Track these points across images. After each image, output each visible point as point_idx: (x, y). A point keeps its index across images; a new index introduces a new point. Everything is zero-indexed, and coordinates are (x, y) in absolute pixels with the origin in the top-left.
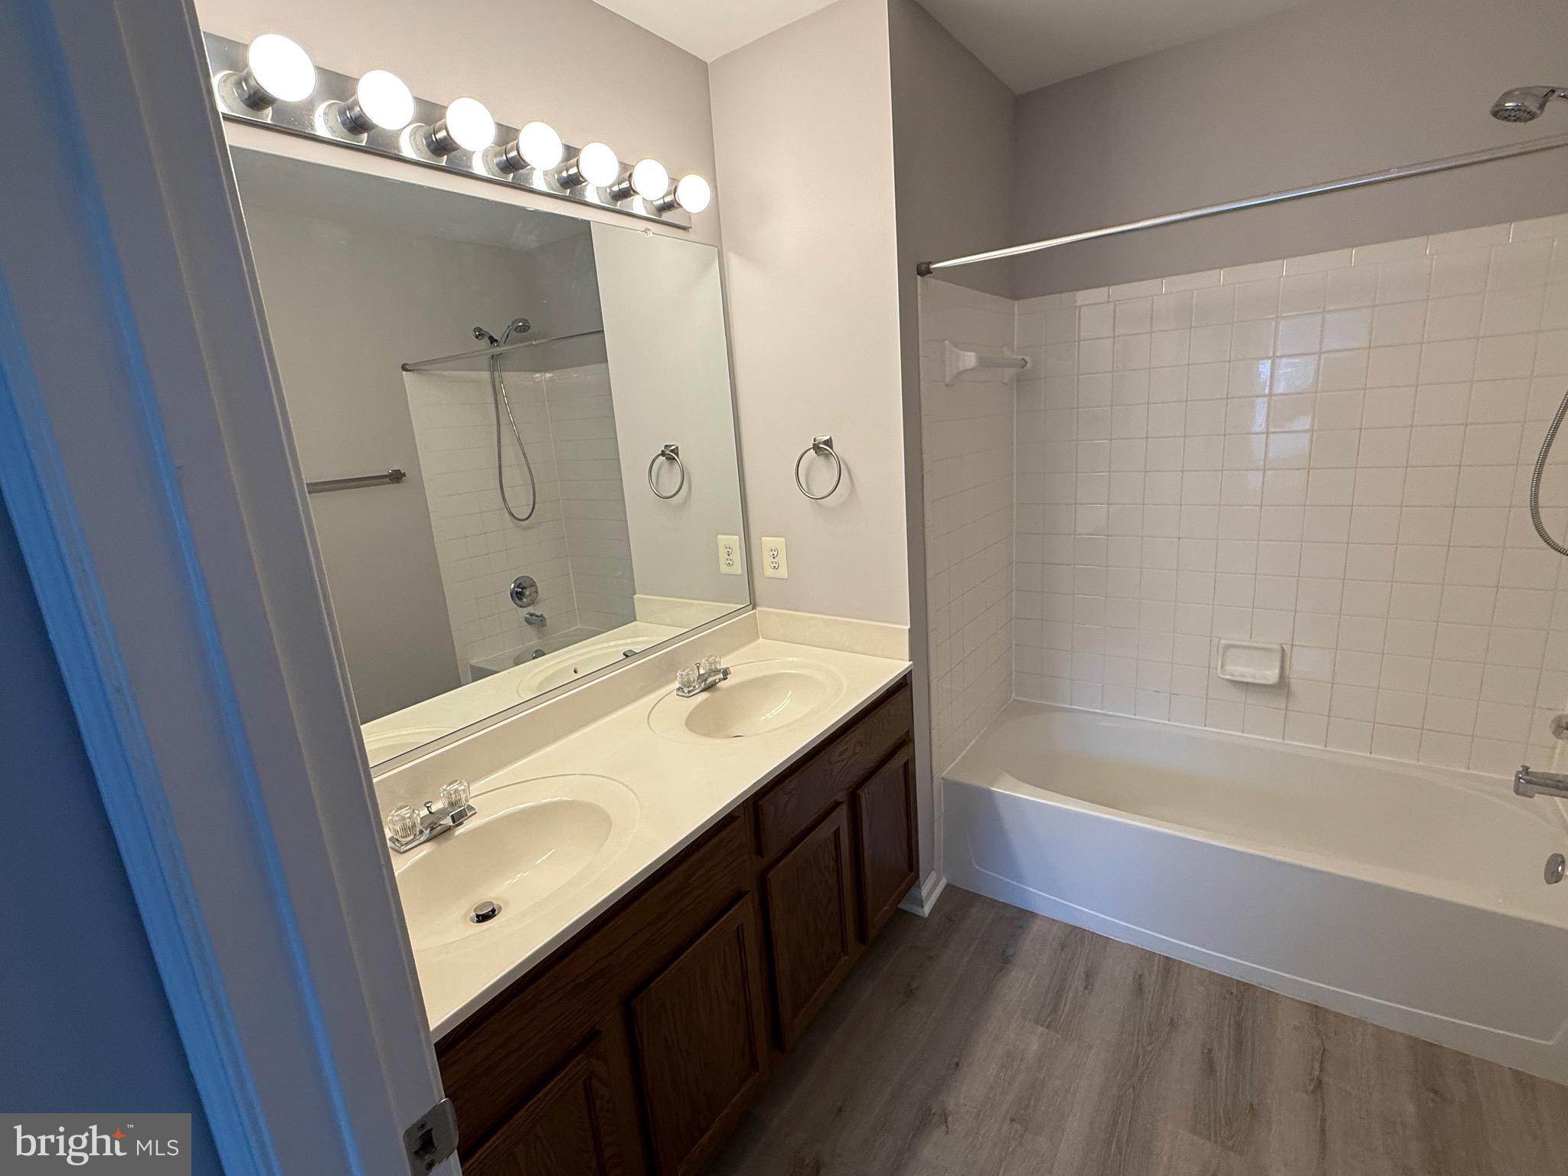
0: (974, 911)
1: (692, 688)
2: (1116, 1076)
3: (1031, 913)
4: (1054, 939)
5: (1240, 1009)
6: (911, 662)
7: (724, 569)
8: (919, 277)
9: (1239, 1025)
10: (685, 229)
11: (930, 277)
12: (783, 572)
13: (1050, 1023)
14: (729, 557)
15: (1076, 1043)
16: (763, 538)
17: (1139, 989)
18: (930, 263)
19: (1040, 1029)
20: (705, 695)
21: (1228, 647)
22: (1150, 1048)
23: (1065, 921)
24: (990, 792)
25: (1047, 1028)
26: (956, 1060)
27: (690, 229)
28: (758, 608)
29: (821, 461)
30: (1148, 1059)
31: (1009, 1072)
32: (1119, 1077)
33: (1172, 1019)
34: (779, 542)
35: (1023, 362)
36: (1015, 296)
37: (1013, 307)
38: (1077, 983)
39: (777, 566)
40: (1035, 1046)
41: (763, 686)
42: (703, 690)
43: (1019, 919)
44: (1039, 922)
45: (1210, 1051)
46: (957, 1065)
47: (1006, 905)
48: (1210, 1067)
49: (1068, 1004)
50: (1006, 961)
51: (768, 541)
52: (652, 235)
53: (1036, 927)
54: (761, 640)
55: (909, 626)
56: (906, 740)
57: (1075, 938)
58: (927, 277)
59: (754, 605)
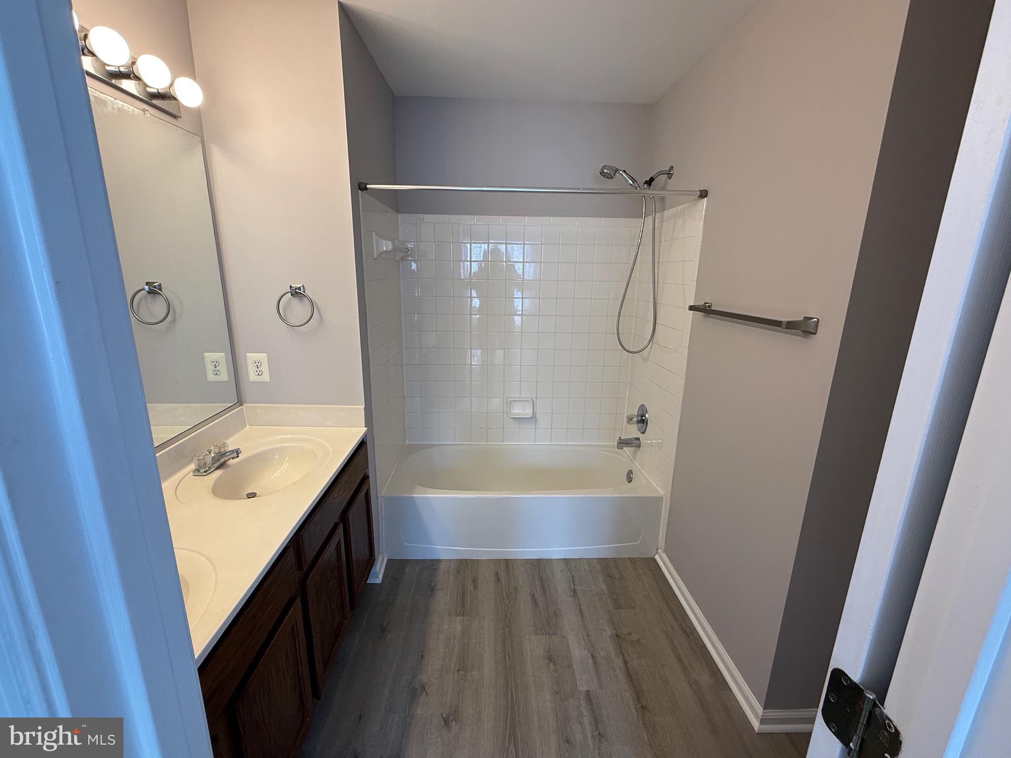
0: (407, 570)
1: (207, 469)
2: (499, 624)
3: (439, 560)
4: (453, 569)
5: (540, 572)
6: (366, 428)
7: (211, 377)
8: (360, 191)
9: (541, 579)
10: (175, 117)
11: (365, 193)
12: (266, 377)
13: (463, 613)
14: (216, 369)
15: (478, 617)
16: (247, 354)
17: (498, 580)
18: (367, 184)
19: (459, 618)
20: (219, 472)
21: (511, 402)
22: (509, 605)
23: (455, 558)
24: (412, 498)
25: (462, 616)
26: (421, 654)
27: (179, 119)
28: (245, 405)
29: (295, 301)
30: (510, 610)
31: (450, 647)
32: (500, 625)
33: (515, 587)
34: (262, 357)
35: (407, 250)
36: (398, 211)
37: (398, 217)
38: (470, 587)
39: (260, 373)
40: (459, 628)
41: (263, 459)
42: (217, 468)
43: (433, 565)
44: (443, 563)
45: (533, 595)
46: (422, 656)
47: (424, 560)
48: (535, 603)
49: (468, 599)
50: (433, 589)
51: (251, 357)
52: (149, 115)
53: (442, 566)
54: (248, 427)
55: (364, 406)
56: (366, 478)
57: (464, 566)
58: (364, 192)
59: (240, 402)
